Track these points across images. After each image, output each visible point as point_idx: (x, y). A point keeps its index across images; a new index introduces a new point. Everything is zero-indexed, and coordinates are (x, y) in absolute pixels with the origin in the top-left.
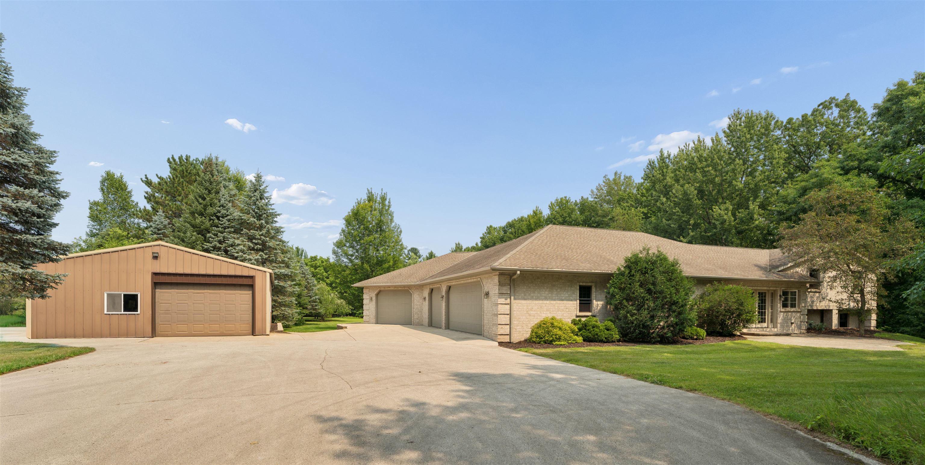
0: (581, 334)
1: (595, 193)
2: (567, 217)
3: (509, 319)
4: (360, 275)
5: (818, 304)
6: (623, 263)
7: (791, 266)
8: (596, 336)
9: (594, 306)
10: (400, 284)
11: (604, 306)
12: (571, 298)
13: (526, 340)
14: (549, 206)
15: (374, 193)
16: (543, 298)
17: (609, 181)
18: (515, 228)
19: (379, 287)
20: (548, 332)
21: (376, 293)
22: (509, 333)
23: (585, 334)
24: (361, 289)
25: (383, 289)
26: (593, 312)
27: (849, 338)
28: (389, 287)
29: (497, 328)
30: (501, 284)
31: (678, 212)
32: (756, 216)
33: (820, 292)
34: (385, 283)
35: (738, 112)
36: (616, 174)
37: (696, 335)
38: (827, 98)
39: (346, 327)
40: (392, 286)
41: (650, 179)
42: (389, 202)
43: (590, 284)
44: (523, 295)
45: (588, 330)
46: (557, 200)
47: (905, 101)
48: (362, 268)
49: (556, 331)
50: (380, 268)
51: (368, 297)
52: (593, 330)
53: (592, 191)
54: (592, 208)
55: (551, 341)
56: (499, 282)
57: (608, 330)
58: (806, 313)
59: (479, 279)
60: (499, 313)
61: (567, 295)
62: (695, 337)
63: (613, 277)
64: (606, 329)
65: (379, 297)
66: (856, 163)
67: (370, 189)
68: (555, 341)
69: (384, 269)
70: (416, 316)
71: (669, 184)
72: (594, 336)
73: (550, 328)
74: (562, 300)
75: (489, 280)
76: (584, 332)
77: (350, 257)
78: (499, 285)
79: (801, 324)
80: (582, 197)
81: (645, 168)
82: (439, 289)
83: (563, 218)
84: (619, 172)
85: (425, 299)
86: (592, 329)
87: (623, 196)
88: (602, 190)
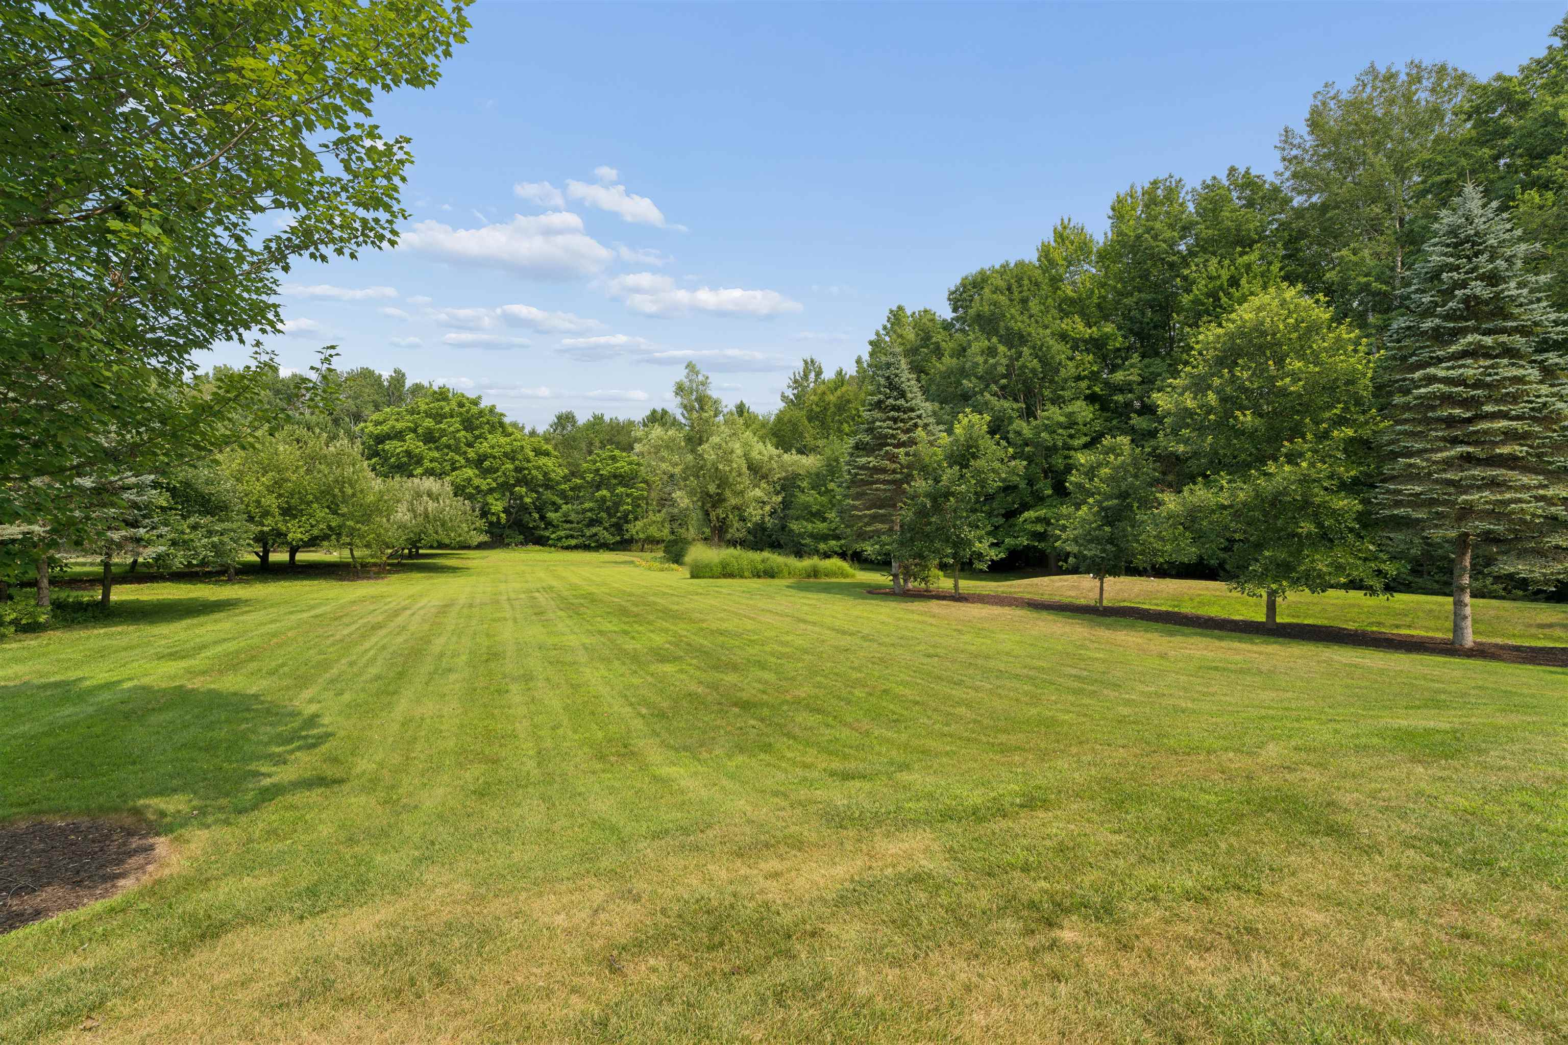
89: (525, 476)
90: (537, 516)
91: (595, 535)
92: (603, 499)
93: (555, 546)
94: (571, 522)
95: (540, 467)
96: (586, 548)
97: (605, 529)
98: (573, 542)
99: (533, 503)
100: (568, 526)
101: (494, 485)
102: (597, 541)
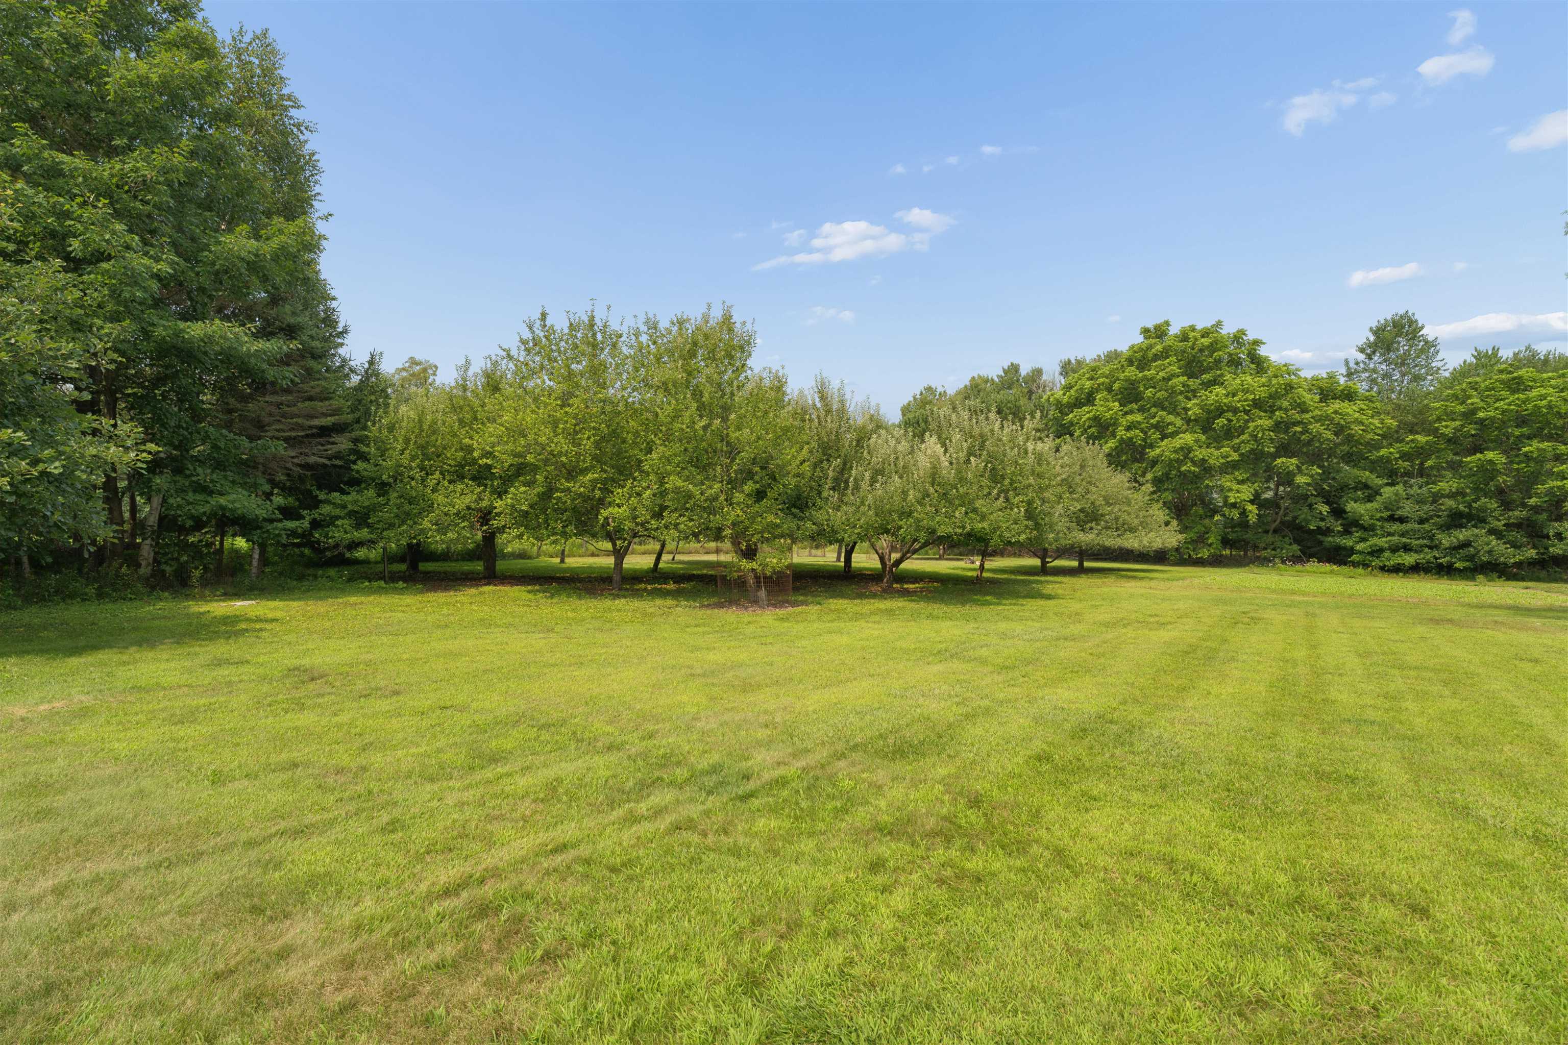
89: (1296, 438)
90: (1325, 509)
91: (1466, 544)
92: (1488, 472)
93: (1366, 566)
94: (1402, 520)
95: (1327, 417)
96: (1445, 571)
97: (1492, 532)
98: (1409, 559)
99: (1317, 486)
100: (1396, 527)
101: (1235, 457)
102: (1471, 558)
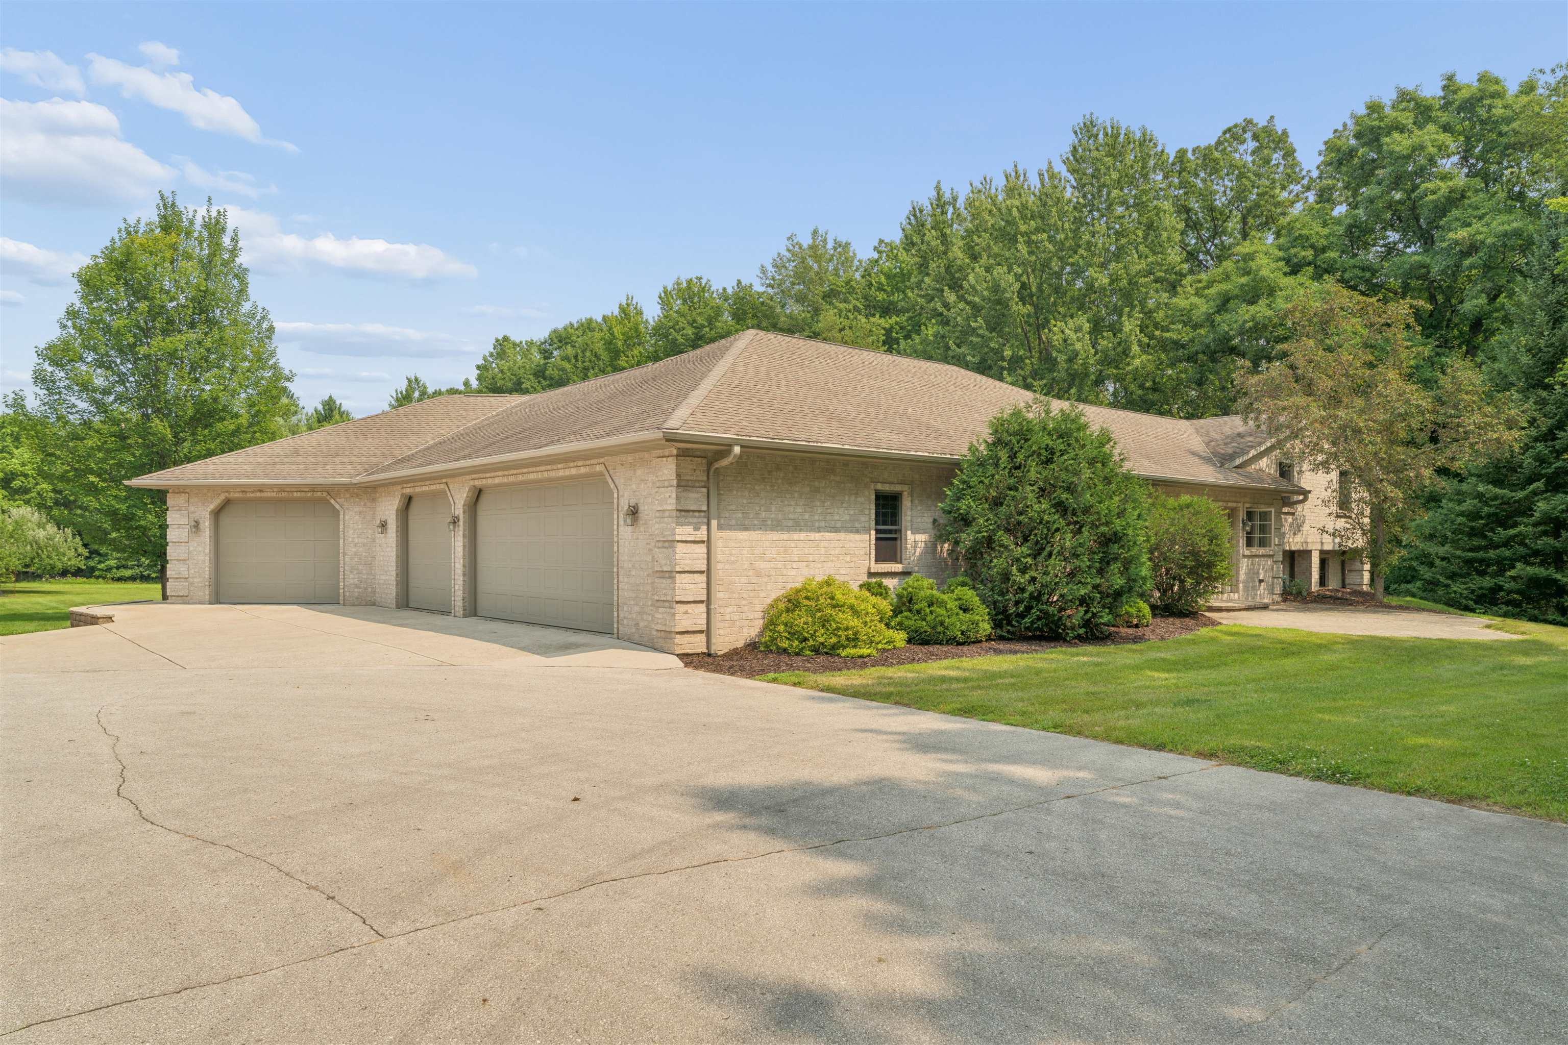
0: (900, 624)
1: (770, 274)
2: (704, 326)
3: (705, 586)
4: (138, 453)
5: (1291, 540)
6: (986, 434)
7: (1254, 457)
8: (940, 629)
9: (909, 546)
10: (299, 481)
11: (929, 545)
12: (857, 525)
13: (752, 646)
14: (660, 297)
15: (183, 209)
16: (790, 523)
17: (800, 248)
18: (574, 346)
19: (226, 488)
20: (824, 622)
21: (212, 507)
22: (704, 628)
23: (912, 622)
24: (159, 496)
25: (237, 495)
26: (906, 562)
27: (1364, 611)
28: (261, 489)
29: (674, 615)
30: (683, 484)
31: (981, 327)
32: (1135, 348)
33: (1293, 514)
34: (248, 477)
35: (1092, 122)
36: (815, 233)
37: (1138, 617)
38: (1240, 120)
39: (109, 619)
40: (271, 487)
41: (916, 248)
42: (233, 239)
43: (897, 488)
44: (740, 515)
45: (919, 612)
46: (678, 284)
47: (1387, 140)
48: (143, 429)
49: (846, 619)
50: (206, 432)
51: (185, 521)
52: (931, 612)
53: (763, 270)
54: (764, 308)
55: (834, 647)
56: (678, 475)
57: (965, 610)
58: (1281, 559)
59: (599, 468)
60: (678, 569)
61: (847, 518)
62: (1135, 621)
63: (961, 471)
64: (960, 608)
65: (225, 519)
66: (1309, 254)
67: (167, 194)
68: (844, 647)
69: (219, 435)
70: (352, 579)
71: (959, 262)
72: (934, 628)
73: (828, 611)
74: (836, 530)
75: (639, 472)
76: (906, 617)
77: (99, 396)
78: (678, 486)
79: (1273, 584)
80: (739, 282)
81: (904, 223)
82: (439, 498)
83: (696, 328)
84: (821, 231)
85: (384, 525)
86: (928, 610)
87: (838, 286)
88: (786, 268)
